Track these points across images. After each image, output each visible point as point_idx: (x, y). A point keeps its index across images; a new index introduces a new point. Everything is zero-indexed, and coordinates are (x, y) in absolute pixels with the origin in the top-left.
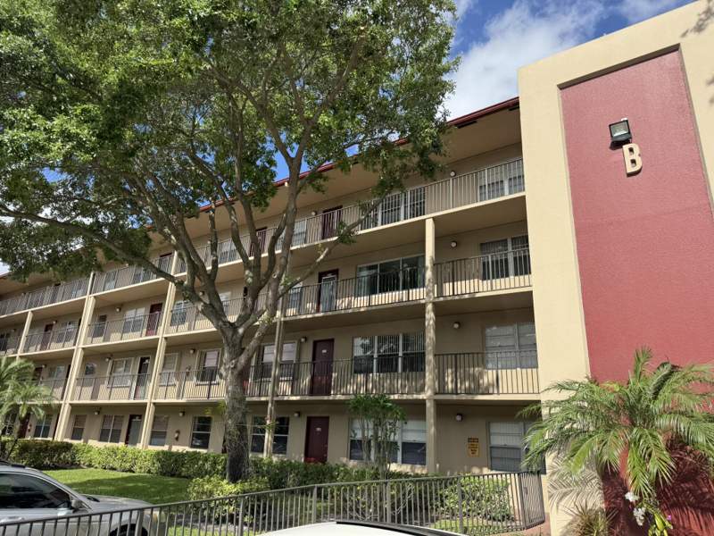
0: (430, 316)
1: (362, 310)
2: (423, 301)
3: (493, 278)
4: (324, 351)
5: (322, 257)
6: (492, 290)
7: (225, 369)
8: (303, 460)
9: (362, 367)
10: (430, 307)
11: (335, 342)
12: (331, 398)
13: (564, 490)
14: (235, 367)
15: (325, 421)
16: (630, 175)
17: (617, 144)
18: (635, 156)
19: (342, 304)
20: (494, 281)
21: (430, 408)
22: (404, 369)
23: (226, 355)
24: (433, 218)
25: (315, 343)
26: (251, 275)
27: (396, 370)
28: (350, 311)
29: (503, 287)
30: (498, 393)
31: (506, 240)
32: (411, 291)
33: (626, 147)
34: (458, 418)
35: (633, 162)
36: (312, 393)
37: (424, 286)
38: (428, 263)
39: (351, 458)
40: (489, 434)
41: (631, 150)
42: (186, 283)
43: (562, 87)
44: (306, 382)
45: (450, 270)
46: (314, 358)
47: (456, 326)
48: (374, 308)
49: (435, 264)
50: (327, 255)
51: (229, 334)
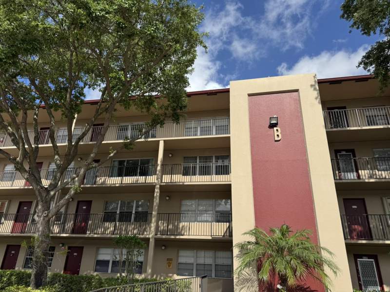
0: (157, 190)
1: (117, 185)
2: (154, 184)
3: (192, 175)
4: (84, 207)
5: (112, 155)
6: (191, 182)
8: (62, 273)
9: (109, 217)
10: (158, 186)
11: (93, 203)
12: (86, 236)
13: (242, 286)
14: (47, 216)
15: (80, 250)
16: (276, 141)
17: (272, 126)
18: (279, 133)
19: (100, 180)
20: (192, 177)
21: (152, 242)
22: (135, 220)
23: (40, 207)
24: (164, 140)
25: (79, 202)
27: (130, 221)
29: (199, 181)
30: (189, 235)
31: (196, 157)
32: (147, 177)
33: (275, 129)
34: (163, 248)
35: (278, 135)
36: (73, 232)
37: (155, 174)
38: (159, 162)
39: (95, 271)
40: (178, 257)
41: (277, 130)
43: (250, 95)
44: (69, 225)
45: (170, 168)
46: (77, 211)
47: (167, 198)
49: (162, 165)
50: (115, 154)
51: (44, 195)
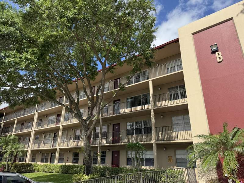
0: (152, 114)
1: (129, 113)
2: (150, 109)
3: (174, 100)
4: (117, 128)
5: (114, 96)
6: (173, 104)
7: (83, 136)
8: (111, 166)
9: (130, 133)
10: (152, 111)
11: (120, 124)
12: (120, 144)
13: (203, 174)
14: (86, 135)
15: (118, 152)
16: (219, 62)
17: (214, 52)
18: (220, 56)
19: (122, 111)
20: (174, 101)
21: (154, 146)
22: (145, 133)
23: (83, 131)
24: (152, 80)
25: (113, 125)
26: (90, 102)
27: (142, 133)
28: (125, 113)
29: (179, 102)
30: (178, 140)
31: (177, 87)
32: (145, 106)
33: (217, 53)
34: (164, 149)
35: (220, 58)
36: (113, 142)
37: (150, 104)
38: (151, 95)
39: (128, 165)
40: (175, 154)
41: (219, 54)
42: (69, 106)
43: (193, 34)
44: (111, 139)
45: (158, 97)
46: (113, 130)
47: (162, 117)
48: (133, 112)
49: (153, 96)
50: (116, 95)
51: (84, 123)
